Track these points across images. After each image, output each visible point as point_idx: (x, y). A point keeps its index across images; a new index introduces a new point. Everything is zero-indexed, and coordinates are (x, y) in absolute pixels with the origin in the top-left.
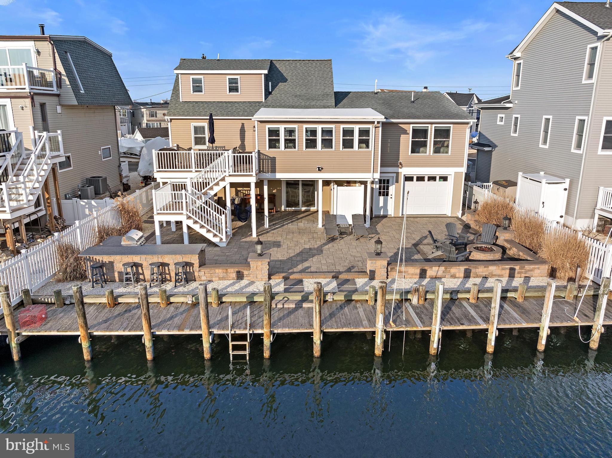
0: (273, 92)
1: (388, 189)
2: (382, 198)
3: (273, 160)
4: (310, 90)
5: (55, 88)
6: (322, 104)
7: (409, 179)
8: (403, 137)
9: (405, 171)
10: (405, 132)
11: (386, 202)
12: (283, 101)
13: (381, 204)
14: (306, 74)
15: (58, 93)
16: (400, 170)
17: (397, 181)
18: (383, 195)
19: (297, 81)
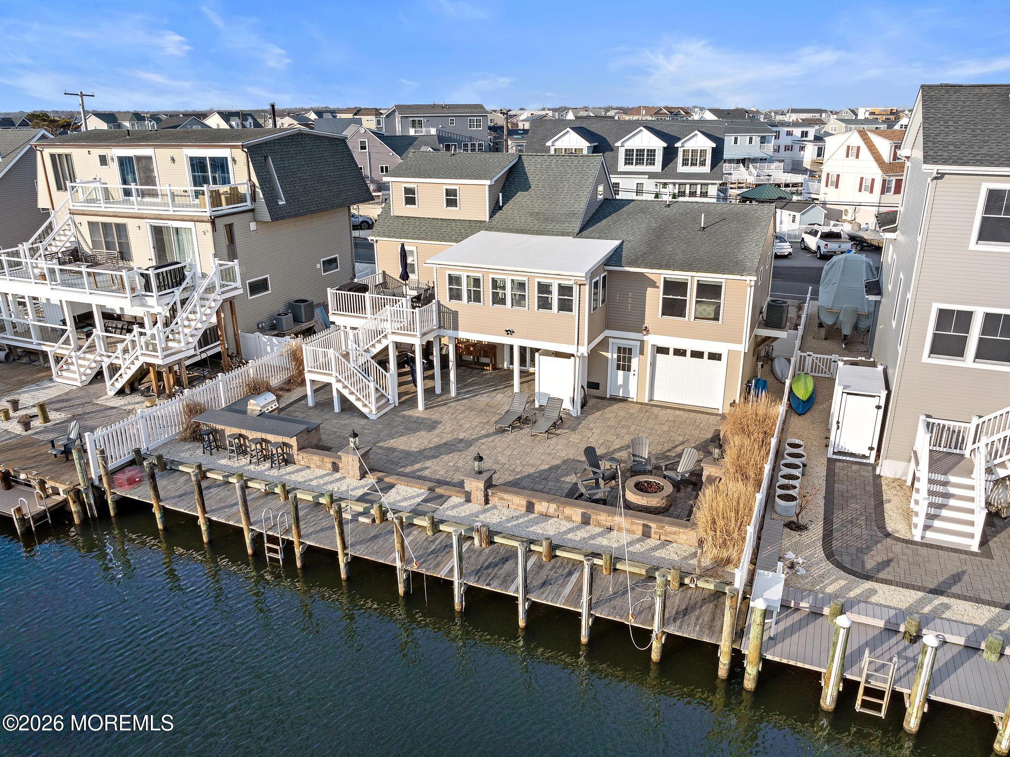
0: (505, 206)
1: (630, 361)
2: (621, 373)
3: (455, 314)
4: (553, 206)
5: (249, 203)
6: (560, 229)
7: (663, 351)
8: (650, 291)
9: (653, 340)
10: (653, 284)
11: (626, 380)
12: (512, 222)
13: (620, 381)
14: (559, 178)
15: (252, 207)
16: (645, 338)
17: (642, 352)
18: (624, 369)
19: (543, 190)
